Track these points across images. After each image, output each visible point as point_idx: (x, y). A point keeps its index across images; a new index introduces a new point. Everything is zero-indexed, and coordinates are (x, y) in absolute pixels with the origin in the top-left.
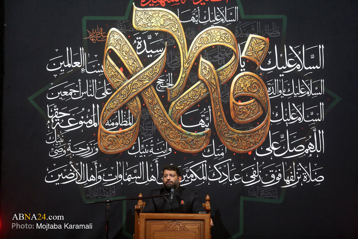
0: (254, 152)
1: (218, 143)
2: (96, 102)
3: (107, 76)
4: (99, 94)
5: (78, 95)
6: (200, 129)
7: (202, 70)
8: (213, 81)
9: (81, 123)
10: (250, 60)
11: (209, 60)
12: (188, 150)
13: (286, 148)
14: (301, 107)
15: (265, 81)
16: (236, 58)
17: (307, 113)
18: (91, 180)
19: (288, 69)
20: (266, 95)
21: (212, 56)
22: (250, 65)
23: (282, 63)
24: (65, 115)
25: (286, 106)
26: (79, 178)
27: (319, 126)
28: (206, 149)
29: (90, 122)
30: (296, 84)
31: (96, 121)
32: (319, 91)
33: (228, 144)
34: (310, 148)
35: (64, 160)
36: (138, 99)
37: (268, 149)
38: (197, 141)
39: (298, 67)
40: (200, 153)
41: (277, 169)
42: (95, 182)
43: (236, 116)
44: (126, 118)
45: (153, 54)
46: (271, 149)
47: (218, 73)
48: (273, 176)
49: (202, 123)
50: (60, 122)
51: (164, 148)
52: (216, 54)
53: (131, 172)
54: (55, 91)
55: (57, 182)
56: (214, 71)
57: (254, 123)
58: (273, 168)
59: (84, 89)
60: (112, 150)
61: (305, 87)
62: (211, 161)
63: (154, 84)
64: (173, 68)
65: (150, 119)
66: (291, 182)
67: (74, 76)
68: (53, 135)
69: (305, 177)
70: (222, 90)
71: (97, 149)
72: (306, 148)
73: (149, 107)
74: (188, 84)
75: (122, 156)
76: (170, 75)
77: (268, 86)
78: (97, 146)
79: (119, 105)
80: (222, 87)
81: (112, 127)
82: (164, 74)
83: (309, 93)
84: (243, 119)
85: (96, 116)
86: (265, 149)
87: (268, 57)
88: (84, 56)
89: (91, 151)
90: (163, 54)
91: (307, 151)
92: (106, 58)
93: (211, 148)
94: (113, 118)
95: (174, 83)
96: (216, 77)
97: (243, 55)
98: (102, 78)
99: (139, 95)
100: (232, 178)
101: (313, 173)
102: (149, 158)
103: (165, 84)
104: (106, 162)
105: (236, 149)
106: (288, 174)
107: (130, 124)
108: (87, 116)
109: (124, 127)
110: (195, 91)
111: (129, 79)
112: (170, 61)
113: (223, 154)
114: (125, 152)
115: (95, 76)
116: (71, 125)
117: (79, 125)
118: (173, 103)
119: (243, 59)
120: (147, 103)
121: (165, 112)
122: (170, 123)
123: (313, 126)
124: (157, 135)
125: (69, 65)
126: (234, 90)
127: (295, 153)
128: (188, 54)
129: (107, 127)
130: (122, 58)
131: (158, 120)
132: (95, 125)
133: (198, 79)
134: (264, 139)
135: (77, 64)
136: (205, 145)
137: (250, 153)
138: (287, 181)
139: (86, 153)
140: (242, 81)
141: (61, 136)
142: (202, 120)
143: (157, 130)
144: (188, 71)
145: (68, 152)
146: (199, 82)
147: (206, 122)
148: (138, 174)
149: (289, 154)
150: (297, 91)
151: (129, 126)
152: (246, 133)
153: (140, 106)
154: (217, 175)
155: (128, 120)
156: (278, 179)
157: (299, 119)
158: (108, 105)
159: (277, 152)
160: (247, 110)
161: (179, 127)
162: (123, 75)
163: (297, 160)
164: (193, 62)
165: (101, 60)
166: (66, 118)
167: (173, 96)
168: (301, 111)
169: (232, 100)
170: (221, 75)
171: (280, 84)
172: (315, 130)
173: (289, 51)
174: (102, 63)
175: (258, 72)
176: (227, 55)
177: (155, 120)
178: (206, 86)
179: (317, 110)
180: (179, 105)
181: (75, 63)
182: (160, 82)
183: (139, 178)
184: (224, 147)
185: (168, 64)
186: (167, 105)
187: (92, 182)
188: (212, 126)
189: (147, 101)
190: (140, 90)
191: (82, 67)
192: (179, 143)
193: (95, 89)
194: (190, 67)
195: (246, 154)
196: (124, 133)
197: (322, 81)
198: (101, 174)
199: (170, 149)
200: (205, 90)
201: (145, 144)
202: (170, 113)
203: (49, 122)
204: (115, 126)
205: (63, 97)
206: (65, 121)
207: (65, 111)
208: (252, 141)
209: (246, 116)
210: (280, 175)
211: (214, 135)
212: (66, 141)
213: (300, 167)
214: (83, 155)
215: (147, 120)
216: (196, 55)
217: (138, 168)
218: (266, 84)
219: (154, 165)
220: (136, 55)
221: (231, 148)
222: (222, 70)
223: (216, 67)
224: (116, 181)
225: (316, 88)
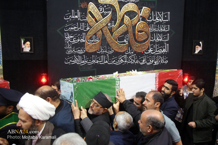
0: (144, 52)
1: (131, 48)
2: (84, 32)
3: (89, 22)
4: (85, 29)
5: (77, 29)
6: (124, 43)
7: (125, 20)
8: (129, 25)
9: (78, 40)
10: (143, 17)
11: (128, 16)
12: (120, 51)
13: (155, 50)
14: (161, 35)
15: (149, 25)
16: (138, 16)
17: (163, 37)
18: (83, 62)
19: (157, 21)
20: (149, 30)
21: (129, 15)
22: (143, 19)
23: (155, 18)
24: (72, 37)
25: (156, 35)
26: (78, 62)
27: (167, 42)
28: (127, 51)
29: (82, 40)
30: (160, 27)
31: (84, 40)
32: (168, 29)
33: (134, 49)
34: (164, 50)
35: (72, 55)
36: (100, 31)
37: (149, 51)
38: (123, 48)
39: (161, 20)
40: (124, 52)
41: (152, 58)
42: (84, 63)
43: (138, 38)
44: (96, 39)
45: (107, 13)
46: (150, 51)
47: (131, 21)
48: (150, 61)
49: (125, 41)
50: (70, 40)
51: (111, 50)
52: (131, 14)
53: (98, 59)
54: (68, 27)
55: (69, 63)
56: (130, 20)
57: (144, 41)
58: (151, 58)
59: (79, 27)
60: (91, 51)
61: (163, 28)
62: (128, 55)
63: (107, 25)
64: (114, 19)
65: (105, 39)
66: (157, 63)
67: (75, 21)
68: (67, 45)
69: (162, 61)
70: (133, 28)
71: (85, 51)
72: (162, 50)
73: (105, 34)
74: (120, 25)
75: (95, 53)
76: (113, 22)
77: (150, 27)
78: (85, 49)
79: (93, 33)
80: (133, 27)
81: (90, 42)
82: (111, 21)
83: (164, 30)
84: (140, 39)
85: (84, 38)
86: (148, 51)
87: (150, 16)
88: (79, 13)
89: (82, 51)
90: (110, 13)
91: (162, 52)
92: (88, 14)
93: (128, 50)
94: (91, 38)
95: (115, 25)
96: (131, 23)
97: (141, 15)
98: (86, 22)
99: (101, 29)
100: (136, 61)
101: (164, 60)
102: (105, 54)
103: (111, 25)
104: (89, 55)
105: (137, 51)
106: (156, 60)
107: (98, 41)
108: (81, 37)
109: (95, 42)
110: (123, 28)
111: (97, 23)
112: (113, 16)
113: (133, 53)
114: (96, 52)
115: (84, 22)
116: (74, 41)
117: (77, 41)
118: (114, 33)
119: (141, 16)
120: (104, 33)
121: (111, 36)
122: (113, 41)
123: (165, 42)
124: (108, 45)
125: (73, 17)
126: (137, 28)
127: (158, 52)
128: (120, 14)
129: (89, 42)
130: (94, 15)
131: (108, 39)
132: (84, 41)
133: (124, 24)
134: (148, 47)
135: (76, 17)
136: (126, 49)
137: (143, 52)
138: (155, 63)
139: (80, 52)
140: (140, 25)
141: (70, 45)
142: (125, 40)
143: (108, 43)
144: (120, 20)
145: (73, 52)
146: (124, 25)
147: (127, 40)
148: (101, 60)
149: (156, 53)
150: (160, 29)
151: (97, 42)
152: (141, 45)
153: (101, 34)
154: (131, 61)
155: (97, 39)
156: (152, 62)
157: (160, 40)
158: (89, 33)
159: (152, 52)
160: (142, 36)
161: (116, 42)
162: (94, 21)
163: (159, 55)
164: (122, 17)
165: (86, 15)
166: (72, 38)
167: (114, 30)
168: (161, 37)
169: (136, 32)
170: (132, 22)
171: (154, 26)
172: (165, 44)
173: (157, 14)
174: (86, 17)
175: (146, 22)
176: (135, 14)
177: (107, 39)
178: (127, 26)
179: (166, 37)
180: (116, 34)
181: (75, 16)
182: (109, 24)
183: (101, 61)
184: (133, 50)
185: (112, 17)
186: (112, 33)
187: (83, 63)
188: (129, 42)
189: (104, 32)
190: (101, 27)
191: (78, 18)
192: (116, 48)
193: (84, 27)
194: (121, 19)
195: (141, 53)
196: (95, 44)
197: (169, 26)
198: (86, 60)
199: (113, 51)
200: (126, 28)
201: (103, 48)
202: (113, 37)
203: (65, 40)
204: (92, 41)
205: (71, 30)
206: (72, 39)
207: (72, 36)
208: (143, 48)
209: (141, 38)
210: (153, 60)
211: (130, 45)
212: (73, 47)
213: (160, 57)
214: (79, 53)
215: (104, 40)
216: (123, 14)
217: (101, 58)
218: (149, 26)
219: (107, 57)
220: (100, 13)
221: (136, 50)
222: (133, 20)
223: (131, 19)
224: (92, 63)
225: (167, 28)
